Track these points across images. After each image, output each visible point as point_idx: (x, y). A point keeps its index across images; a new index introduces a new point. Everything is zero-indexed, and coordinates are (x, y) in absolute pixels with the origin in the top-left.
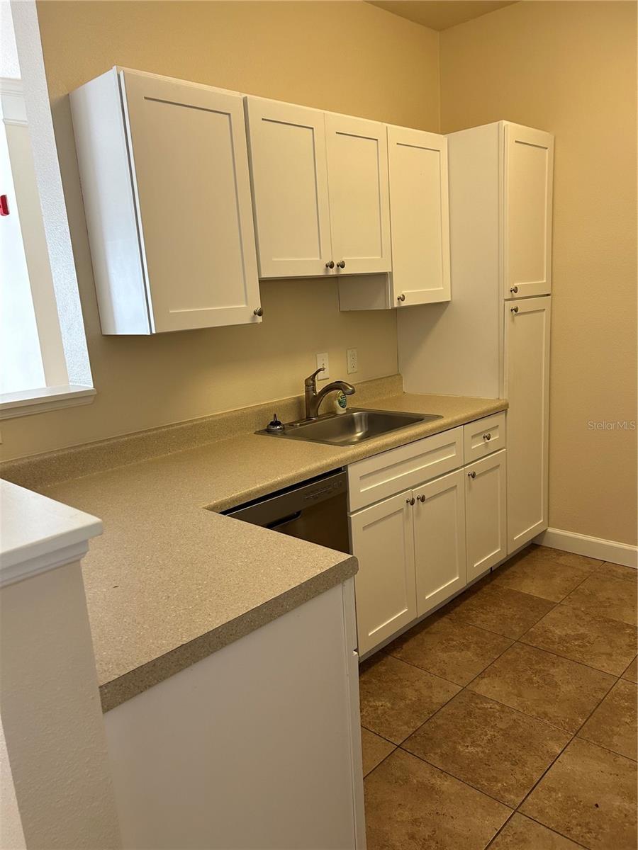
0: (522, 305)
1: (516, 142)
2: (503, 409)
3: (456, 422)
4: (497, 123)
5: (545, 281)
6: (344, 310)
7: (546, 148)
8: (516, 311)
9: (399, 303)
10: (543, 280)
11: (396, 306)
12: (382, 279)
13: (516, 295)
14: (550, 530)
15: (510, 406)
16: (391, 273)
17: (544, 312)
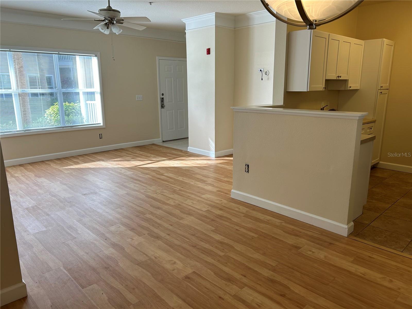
0: (384, 92)
1: (387, 44)
2: (374, 122)
3: (366, 123)
4: (382, 39)
5: (388, 85)
6: (329, 89)
7: (392, 46)
8: (381, 93)
9: (349, 88)
10: (387, 84)
11: (348, 89)
12: (346, 81)
13: (382, 88)
14: (380, 162)
15: (376, 121)
16: (348, 80)
17: (387, 94)
